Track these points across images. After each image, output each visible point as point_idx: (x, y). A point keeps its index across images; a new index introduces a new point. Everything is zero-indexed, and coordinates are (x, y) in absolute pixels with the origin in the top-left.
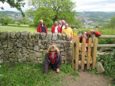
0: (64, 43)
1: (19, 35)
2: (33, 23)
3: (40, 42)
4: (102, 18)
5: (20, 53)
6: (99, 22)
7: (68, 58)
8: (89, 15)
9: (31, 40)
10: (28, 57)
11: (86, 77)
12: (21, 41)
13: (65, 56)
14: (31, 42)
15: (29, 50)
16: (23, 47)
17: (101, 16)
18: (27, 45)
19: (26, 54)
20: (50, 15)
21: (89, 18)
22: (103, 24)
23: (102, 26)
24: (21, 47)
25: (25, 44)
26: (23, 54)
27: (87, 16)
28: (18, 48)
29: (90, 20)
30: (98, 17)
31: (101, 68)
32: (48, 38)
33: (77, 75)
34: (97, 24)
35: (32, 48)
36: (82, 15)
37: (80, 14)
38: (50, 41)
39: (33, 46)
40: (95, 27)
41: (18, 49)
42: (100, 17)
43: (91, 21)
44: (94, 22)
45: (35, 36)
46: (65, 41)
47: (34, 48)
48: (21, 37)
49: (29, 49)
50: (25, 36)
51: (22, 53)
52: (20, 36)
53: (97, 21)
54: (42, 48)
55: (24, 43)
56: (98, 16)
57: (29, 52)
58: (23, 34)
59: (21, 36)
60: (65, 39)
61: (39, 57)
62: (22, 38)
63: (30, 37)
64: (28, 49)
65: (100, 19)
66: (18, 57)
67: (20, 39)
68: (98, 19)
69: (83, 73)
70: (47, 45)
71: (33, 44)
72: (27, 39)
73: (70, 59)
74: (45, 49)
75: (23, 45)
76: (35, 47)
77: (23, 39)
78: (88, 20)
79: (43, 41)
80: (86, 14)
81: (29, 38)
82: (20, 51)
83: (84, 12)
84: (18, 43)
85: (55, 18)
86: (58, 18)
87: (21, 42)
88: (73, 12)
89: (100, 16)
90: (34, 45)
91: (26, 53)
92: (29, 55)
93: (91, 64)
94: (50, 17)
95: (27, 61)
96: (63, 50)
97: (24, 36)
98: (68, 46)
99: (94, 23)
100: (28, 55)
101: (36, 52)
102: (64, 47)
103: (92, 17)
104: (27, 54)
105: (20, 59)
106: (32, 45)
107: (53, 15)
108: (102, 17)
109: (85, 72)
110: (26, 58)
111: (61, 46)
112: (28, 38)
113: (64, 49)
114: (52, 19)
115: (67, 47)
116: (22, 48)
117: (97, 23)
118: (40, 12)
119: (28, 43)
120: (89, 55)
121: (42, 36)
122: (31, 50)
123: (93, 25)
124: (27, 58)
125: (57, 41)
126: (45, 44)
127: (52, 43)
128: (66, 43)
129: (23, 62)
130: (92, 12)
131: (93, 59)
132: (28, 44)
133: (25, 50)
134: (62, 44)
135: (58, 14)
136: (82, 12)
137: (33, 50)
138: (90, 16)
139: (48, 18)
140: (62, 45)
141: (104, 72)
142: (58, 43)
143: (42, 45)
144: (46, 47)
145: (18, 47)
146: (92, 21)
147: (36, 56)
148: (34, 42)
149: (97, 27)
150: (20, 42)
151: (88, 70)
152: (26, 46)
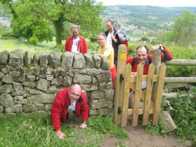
0: (98, 74)
1: (6, 59)
2: (11, 31)
3: (49, 72)
4: (155, 20)
5: (10, 95)
6: (149, 28)
7: (106, 105)
8: (128, 13)
9: (32, 68)
10: (27, 102)
11: (141, 140)
12: (11, 71)
13: (100, 100)
14: (31, 73)
15: (28, 89)
16: (14, 83)
17: (154, 15)
18: (24, 79)
19: (22, 97)
20: (49, 13)
21: (128, 20)
22: (157, 32)
23: (155, 38)
24: (10, 84)
25: (19, 77)
26: (15, 98)
27: (125, 16)
28: (5, 85)
29: (131, 24)
30: (148, 18)
31: (170, 123)
32: (66, 64)
33: (126, 136)
34: (145, 33)
35: (34, 85)
36: (114, 13)
37: (109, 9)
38: (70, 71)
39: (36, 81)
40: (140, 38)
41: (4, 87)
42: (151, 17)
43: (132, 27)
44: (139, 28)
45: (39, 60)
46: (100, 70)
47: (37, 84)
48: (10, 63)
49: (28, 87)
50: (19, 60)
51: (12, 95)
52: (8, 61)
53: (146, 26)
54: (53, 85)
55: (17, 75)
56: (146, 16)
57: (29, 92)
58: (15, 57)
59: (10, 60)
60: (99, 65)
61: (48, 102)
62: (11, 65)
63: (29, 62)
64: (25, 88)
65: (151, 22)
66: (6, 103)
67: (7, 66)
68: (147, 21)
69: (135, 132)
70: (65, 78)
71: (36, 76)
72: (23, 67)
73: (108, 105)
74: (59, 86)
75: (16, 79)
76: (39, 82)
77: (14, 67)
78: (127, 23)
79: (55, 70)
80: (123, 12)
81: (27, 64)
82: (8, 92)
83: (118, 6)
84: (5, 74)
85: (59, 20)
86: (66, 20)
87: (11, 73)
88: (98, 7)
89: (150, 15)
90: (38, 78)
91: (22, 95)
92: (28, 98)
93: (150, 115)
94: (48, 18)
95: (23, 111)
96: (97, 88)
97: (16, 60)
98: (105, 80)
99: (138, 30)
100: (26, 99)
101: (41, 92)
102: (98, 82)
103: (134, 17)
104: (24, 98)
105: (10, 108)
106: (35, 79)
107: (54, 12)
108: (156, 18)
109: (139, 132)
110: (21, 105)
111: (91, 81)
112: (25, 65)
113: (98, 86)
114: (53, 21)
115: (104, 83)
116: (12, 84)
117: (144, 30)
118: (26, 6)
119: (24, 74)
120: (149, 97)
121: (55, 59)
122: (31, 88)
123: (136, 36)
124: (23, 105)
125: (84, 71)
126: (61, 77)
127: (74, 74)
128: (101, 73)
129: (15, 114)
130: (136, 7)
131: (154, 106)
132: (26, 76)
133: (19, 90)
134: (95, 76)
135: (64, 9)
136: (113, 7)
137: (35, 88)
138: (131, 15)
139: (44, 20)
140: (94, 78)
141: (176, 130)
142: (86, 74)
143: (54, 78)
144: (62, 82)
145: (4, 83)
146: (134, 27)
147: (41, 102)
148: (38, 72)
149: (143, 39)
150: (8, 73)
151: (145, 127)
152: (22, 81)
